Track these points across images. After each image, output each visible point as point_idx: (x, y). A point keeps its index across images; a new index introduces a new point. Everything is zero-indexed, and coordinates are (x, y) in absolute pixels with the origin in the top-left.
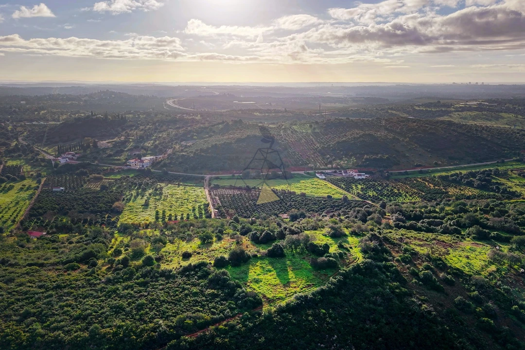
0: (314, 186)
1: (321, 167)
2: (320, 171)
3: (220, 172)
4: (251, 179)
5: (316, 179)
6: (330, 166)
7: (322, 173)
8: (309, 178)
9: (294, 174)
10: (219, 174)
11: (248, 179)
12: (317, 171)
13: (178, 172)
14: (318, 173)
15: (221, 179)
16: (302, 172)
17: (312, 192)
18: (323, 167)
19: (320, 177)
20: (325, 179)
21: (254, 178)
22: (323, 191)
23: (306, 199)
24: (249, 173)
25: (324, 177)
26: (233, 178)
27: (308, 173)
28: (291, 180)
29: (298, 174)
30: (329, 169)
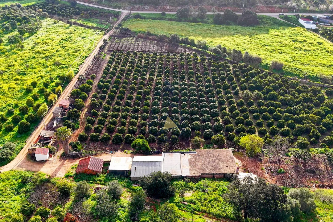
0: (298, 45)
1: (308, 8)
2: (306, 15)
3: (147, 7)
4: (190, 21)
5: (298, 29)
6: (322, 7)
7: (309, 19)
8: (288, 26)
9: (261, 18)
10: (144, 9)
11: (185, 21)
12: (300, 15)
13: (92, 3)
14: (303, 18)
15: (144, 18)
16: (275, 15)
17: (294, 60)
18: (312, 8)
19: (307, 26)
20: (316, 31)
21: (195, 21)
22: (319, 60)
23: (284, 81)
24: (187, 11)
25: (314, 27)
26: (163, 17)
27: (286, 18)
28: (255, 28)
29: (269, 18)
30: (321, 12)
